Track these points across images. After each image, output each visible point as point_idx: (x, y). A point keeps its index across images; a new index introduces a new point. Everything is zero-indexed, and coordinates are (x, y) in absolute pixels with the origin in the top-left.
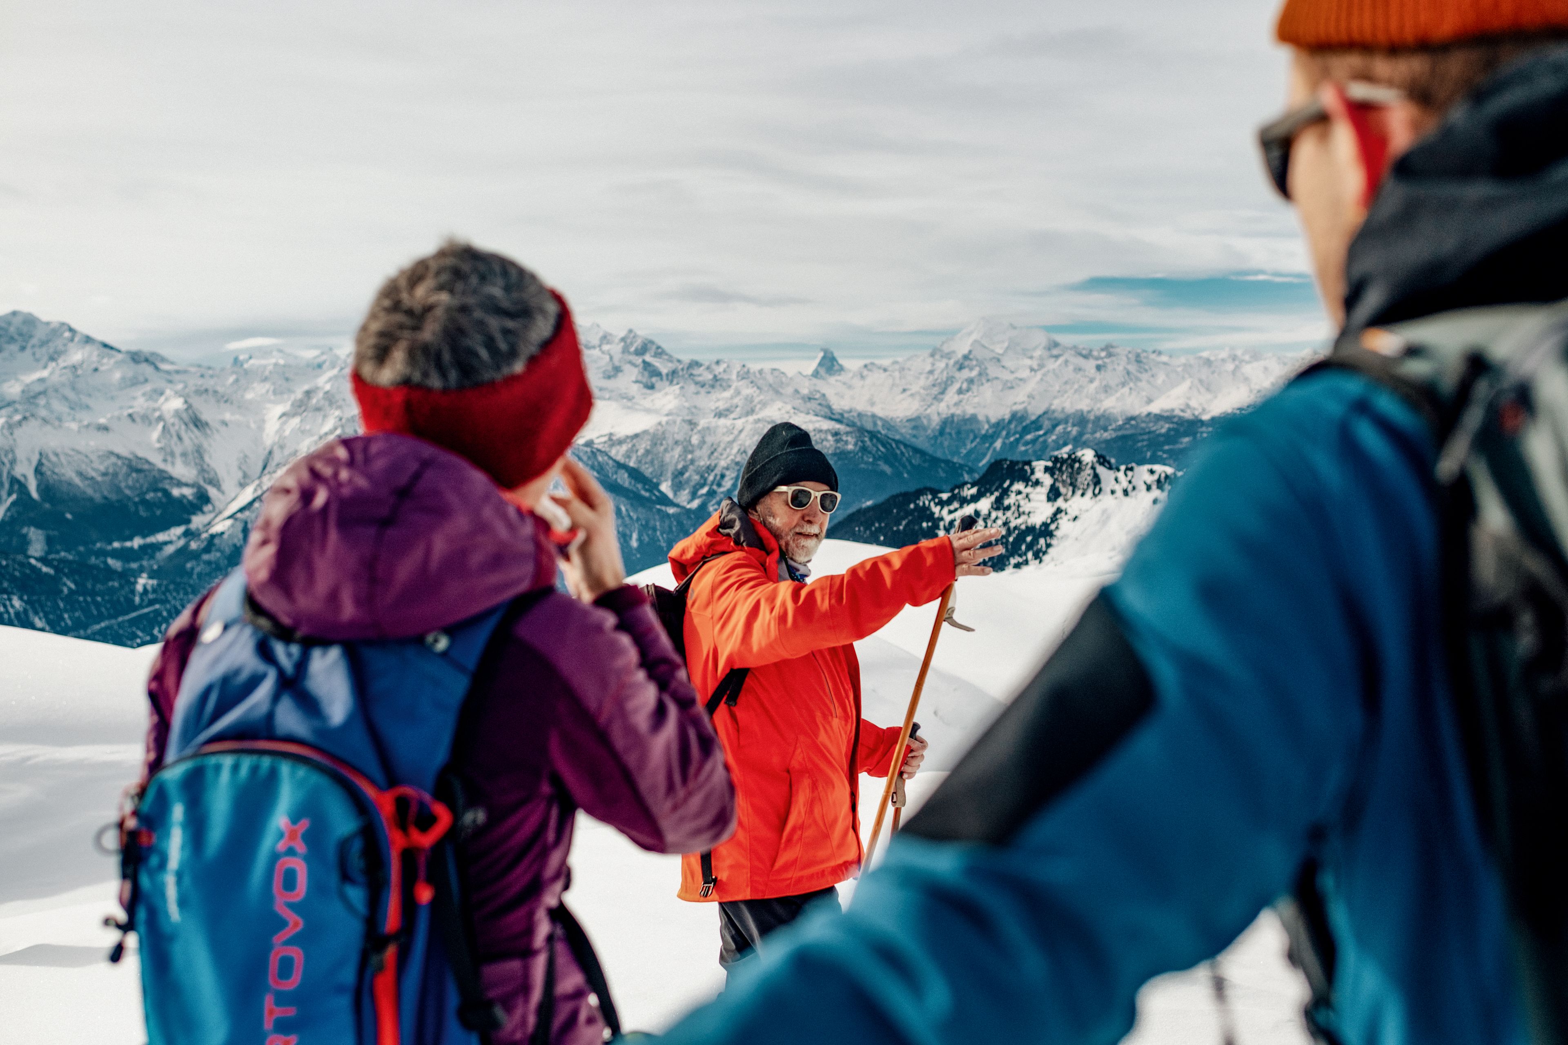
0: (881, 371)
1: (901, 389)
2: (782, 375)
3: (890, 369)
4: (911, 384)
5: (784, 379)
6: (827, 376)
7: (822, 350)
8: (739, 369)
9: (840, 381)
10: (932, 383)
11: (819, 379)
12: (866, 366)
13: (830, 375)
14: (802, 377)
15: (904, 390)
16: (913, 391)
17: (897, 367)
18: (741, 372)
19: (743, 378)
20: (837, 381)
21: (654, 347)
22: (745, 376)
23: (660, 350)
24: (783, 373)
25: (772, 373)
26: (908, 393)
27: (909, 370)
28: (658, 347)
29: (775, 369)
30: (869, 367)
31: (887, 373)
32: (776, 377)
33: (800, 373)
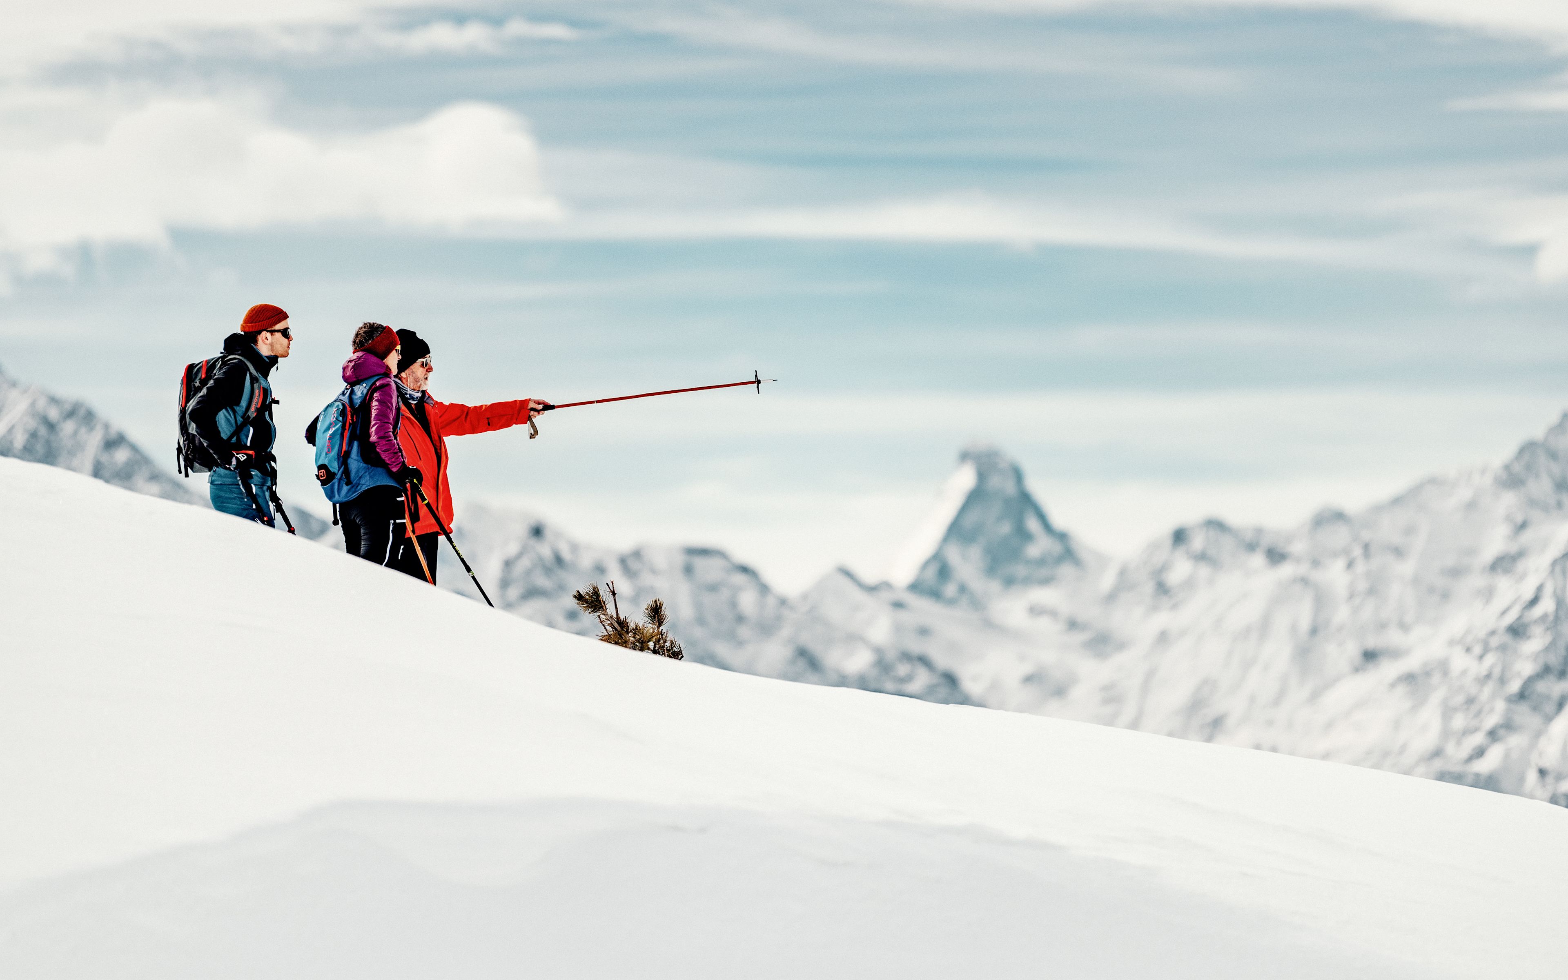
0: (1258, 560)
1: (1352, 650)
2: (739, 579)
3: (1298, 547)
4: (1404, 627)
5: (748, 600)
6: (995, 586)
7: (965, 456)
8: (513, 549)
9: (1053, 613)
10: (1510, 618)
11: (951, 602)
12: (1179, 536)
13: (1009, 582)
14: (859, 596)
15: (1370, 656)
16: (1411, 663)
17: (1339, 536)
18: (525, 563)
19: (532, 593)
20: (1035, 611)
21: (94, 440)
22: (542, 581)
23: (121, 456)
24: (744, 570)
25: (688, 570)
26: (1389, 670)
27: (1398, 552)
28: (114, 442)
29: (704, 552)
30: (1198, 542)
31: (1286, 570)
32: (713, 588)
33: (847, 573)
